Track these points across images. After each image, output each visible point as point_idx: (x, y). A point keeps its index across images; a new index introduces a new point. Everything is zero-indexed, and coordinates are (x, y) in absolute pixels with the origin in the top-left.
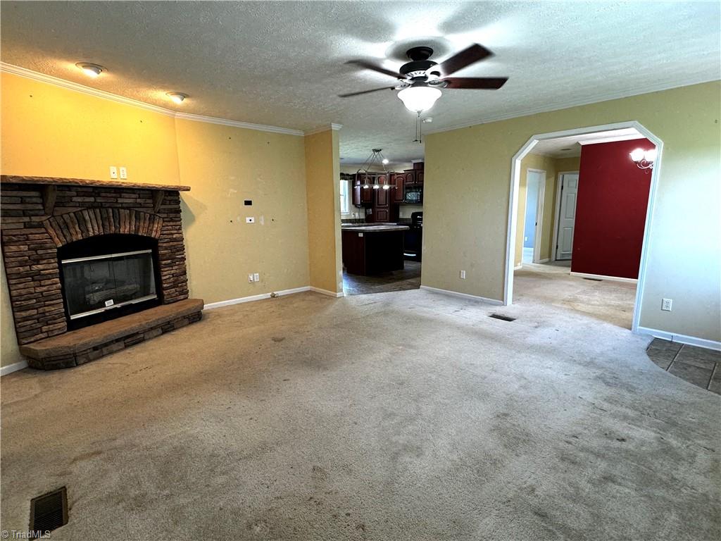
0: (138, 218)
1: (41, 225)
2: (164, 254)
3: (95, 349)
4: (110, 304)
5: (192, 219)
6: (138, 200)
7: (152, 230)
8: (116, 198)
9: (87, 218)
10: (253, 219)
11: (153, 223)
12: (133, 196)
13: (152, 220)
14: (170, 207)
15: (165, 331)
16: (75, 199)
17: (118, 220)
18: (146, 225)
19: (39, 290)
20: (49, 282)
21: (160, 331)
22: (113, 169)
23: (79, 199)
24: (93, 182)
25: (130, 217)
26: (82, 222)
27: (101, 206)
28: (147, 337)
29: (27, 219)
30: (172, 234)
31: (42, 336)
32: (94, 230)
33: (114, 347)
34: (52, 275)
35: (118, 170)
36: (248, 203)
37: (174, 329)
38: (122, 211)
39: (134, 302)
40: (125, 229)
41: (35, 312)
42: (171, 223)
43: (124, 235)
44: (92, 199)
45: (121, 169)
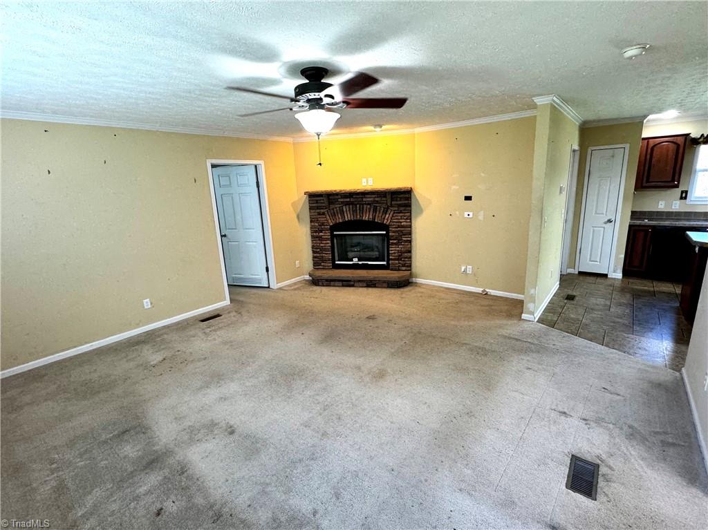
0: (375, 210)
1: (323, 214)
2: (393, 236)
3: (327, 280)
4: (355, 260)
5: (421, 211)
6: (376, 199)
7: (384, 219)
8: (362, 198)
9: (345, 210)
10: (471, 214)
11: (386, 214)
12: (374, 196)
13: (385, 212)
14: (399, 203)
15: (368, 286)
16: (339, 200)
17: (362, 211)
18: (381, 215)
19: (321, 245)
20: (325, 242)
21: (365, 285)
22: (364, 180)
23: (342, 200)
24: (341, 191)
25: (370, 209)
26: (342, 212)
27: (352, 203)
28: (355, 285)
29: (318, 211)
30: (401, 222)
31: (321, 267)
32: (348, 217)
33: (337, 283)
34: (327, 239)
35: (367, 180)
36: (468, 198)
37: (375, 287)
38: (365, 206)
39: (370, 263)
40: (366, 218)
41: (318, 255)
42: (401, 215)
43: (365, 221)
44: (348, 200)
45: (369, 179)
